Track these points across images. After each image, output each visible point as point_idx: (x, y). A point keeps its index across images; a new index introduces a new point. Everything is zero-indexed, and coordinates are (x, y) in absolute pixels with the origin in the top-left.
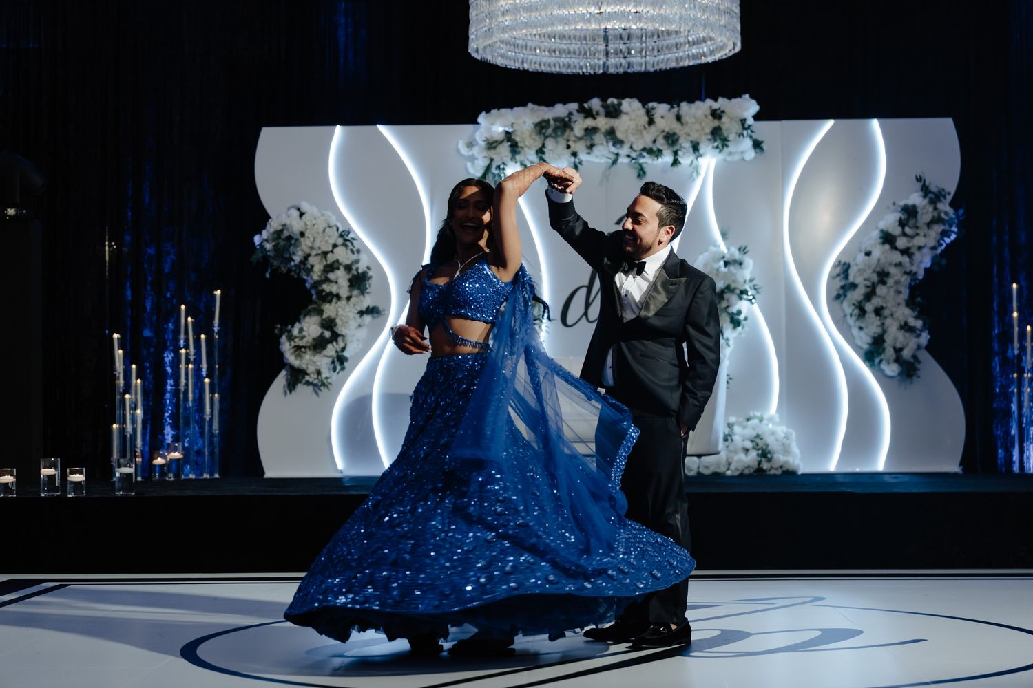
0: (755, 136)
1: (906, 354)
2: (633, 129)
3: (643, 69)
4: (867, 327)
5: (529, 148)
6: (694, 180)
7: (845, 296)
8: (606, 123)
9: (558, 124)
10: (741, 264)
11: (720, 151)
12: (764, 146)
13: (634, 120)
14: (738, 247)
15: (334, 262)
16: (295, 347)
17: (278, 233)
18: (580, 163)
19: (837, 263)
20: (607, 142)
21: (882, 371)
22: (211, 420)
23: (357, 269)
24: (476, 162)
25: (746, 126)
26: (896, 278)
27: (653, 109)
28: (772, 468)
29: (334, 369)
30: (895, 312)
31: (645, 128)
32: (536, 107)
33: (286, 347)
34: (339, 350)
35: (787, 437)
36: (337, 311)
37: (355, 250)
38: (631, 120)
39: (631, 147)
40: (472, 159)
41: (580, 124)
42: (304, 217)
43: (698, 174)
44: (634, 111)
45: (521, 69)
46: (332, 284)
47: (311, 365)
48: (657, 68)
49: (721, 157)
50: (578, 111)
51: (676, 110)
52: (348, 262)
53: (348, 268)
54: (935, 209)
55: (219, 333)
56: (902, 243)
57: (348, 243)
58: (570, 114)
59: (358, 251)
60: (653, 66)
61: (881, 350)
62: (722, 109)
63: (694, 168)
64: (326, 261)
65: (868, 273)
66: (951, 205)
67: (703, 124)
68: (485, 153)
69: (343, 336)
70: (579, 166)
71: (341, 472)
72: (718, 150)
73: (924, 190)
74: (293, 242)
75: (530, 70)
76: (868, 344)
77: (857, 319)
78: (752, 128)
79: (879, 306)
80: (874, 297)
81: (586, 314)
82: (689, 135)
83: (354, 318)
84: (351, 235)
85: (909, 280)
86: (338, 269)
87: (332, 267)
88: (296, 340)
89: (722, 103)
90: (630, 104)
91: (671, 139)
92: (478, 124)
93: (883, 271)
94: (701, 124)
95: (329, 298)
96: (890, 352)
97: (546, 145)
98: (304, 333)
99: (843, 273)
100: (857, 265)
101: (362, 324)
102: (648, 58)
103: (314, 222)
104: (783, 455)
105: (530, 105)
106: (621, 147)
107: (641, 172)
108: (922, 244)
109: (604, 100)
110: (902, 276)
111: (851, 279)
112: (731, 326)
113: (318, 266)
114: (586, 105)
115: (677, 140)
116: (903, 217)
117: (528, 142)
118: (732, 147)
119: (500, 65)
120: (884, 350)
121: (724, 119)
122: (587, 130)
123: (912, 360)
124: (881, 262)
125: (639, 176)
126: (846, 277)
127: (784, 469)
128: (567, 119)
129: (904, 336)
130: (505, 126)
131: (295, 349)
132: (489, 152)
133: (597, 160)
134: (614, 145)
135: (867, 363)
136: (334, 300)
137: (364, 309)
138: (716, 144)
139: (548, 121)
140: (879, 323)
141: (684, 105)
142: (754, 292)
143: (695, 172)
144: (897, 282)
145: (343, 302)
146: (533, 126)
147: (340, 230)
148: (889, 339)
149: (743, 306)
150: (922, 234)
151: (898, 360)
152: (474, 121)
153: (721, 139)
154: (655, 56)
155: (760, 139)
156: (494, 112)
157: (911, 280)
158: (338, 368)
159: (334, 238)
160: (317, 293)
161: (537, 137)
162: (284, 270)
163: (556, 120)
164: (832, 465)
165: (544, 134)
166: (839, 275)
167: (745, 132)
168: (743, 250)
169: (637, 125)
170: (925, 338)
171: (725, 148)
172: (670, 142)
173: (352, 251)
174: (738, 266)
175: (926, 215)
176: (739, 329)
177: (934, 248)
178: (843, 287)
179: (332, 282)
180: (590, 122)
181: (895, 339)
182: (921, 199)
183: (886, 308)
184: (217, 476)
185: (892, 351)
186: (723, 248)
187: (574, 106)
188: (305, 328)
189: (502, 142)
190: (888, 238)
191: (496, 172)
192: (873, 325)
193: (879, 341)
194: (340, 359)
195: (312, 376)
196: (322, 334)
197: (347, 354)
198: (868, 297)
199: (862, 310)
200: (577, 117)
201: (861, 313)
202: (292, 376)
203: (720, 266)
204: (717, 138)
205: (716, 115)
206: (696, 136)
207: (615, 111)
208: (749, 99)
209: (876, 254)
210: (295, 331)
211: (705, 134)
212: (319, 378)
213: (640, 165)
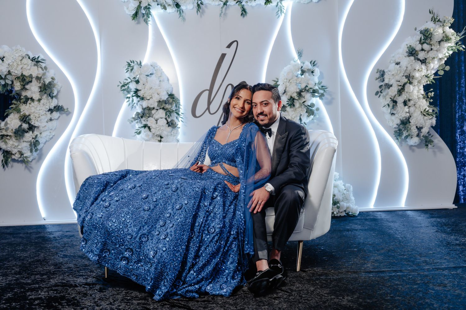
1: (425, 131)
6: (279, 16)
7: (382, 92)
10: (312, 72)
14: (310, 62)
16: (2, 135)
19: (376, 71)
23: (44, 80)
24: (130, 5)
26: (418, 79)
28: (339, 212)
29: (31, 151)
30: (417, 103)
34: (34, 137)
35: (346, 189)
36: (31, 110)
43: (282, 12)
46: (28, 91)
47: (14, 148)
53: (38, 78)
56: (421, 55)
57: (39, 64)
61: (408, 128)
63: (279, 8)
65: (400, 77)
69: (37, 127)
70: (201, 5)
71: (44, 220)
76: (397, 124)
77: (391, 109)
79: (407, 99)
80: (404, 93)
81: (208, 108)
83: (45, 114)
85: (426, 81)
93: (409, 74)
95: (23, 100)
96: (415, 131)
99: (380, 77)
100: (390, 71)
101: (52, 119)
104: (346, 202)
107: (244, 13)
110: (422, 78)
111: (386, 81)
112: (307, 114)
116: (422, 39)
123: (427, 135)
124: (407, 69)
125: (242, 14)
126: (383, 80)
129: (423, 119)
133: (213, 4)
136: (29, 101)
137: (52, 107)
142: (322, 91)
143: (279, 12)
145: (36, 103)
148: (412, 121)
149: (316, 101)
150: (435, 49)
151: (419, 135)
158: (34, 150)
164: (372, 205)
166: (377, 79)
168: (314, 64)
170: (434, 119)
173: (42, 69)
174: (311, 74)
176: (312, 117)
177: (442, 59)
178: (381, 87)
181: (418, 121)
182: (432, 24)
185: (416, 129)
186: (300, 62)
188: (9, 122)
190: (412, 52)
191: (145, 11)
192: (402, 112)
193: (405, 123)
194: (35, 144)
195: (16, 155)
196: (21, 125)
197: (41, 140)
198: (401, 91)
199: (395, 102)
201: (394, 104)
202: (4, 156)
203: (299, 74)
209: (404, 63)
210: (3, 124)
212: (22, 157)
213: (243, 6)
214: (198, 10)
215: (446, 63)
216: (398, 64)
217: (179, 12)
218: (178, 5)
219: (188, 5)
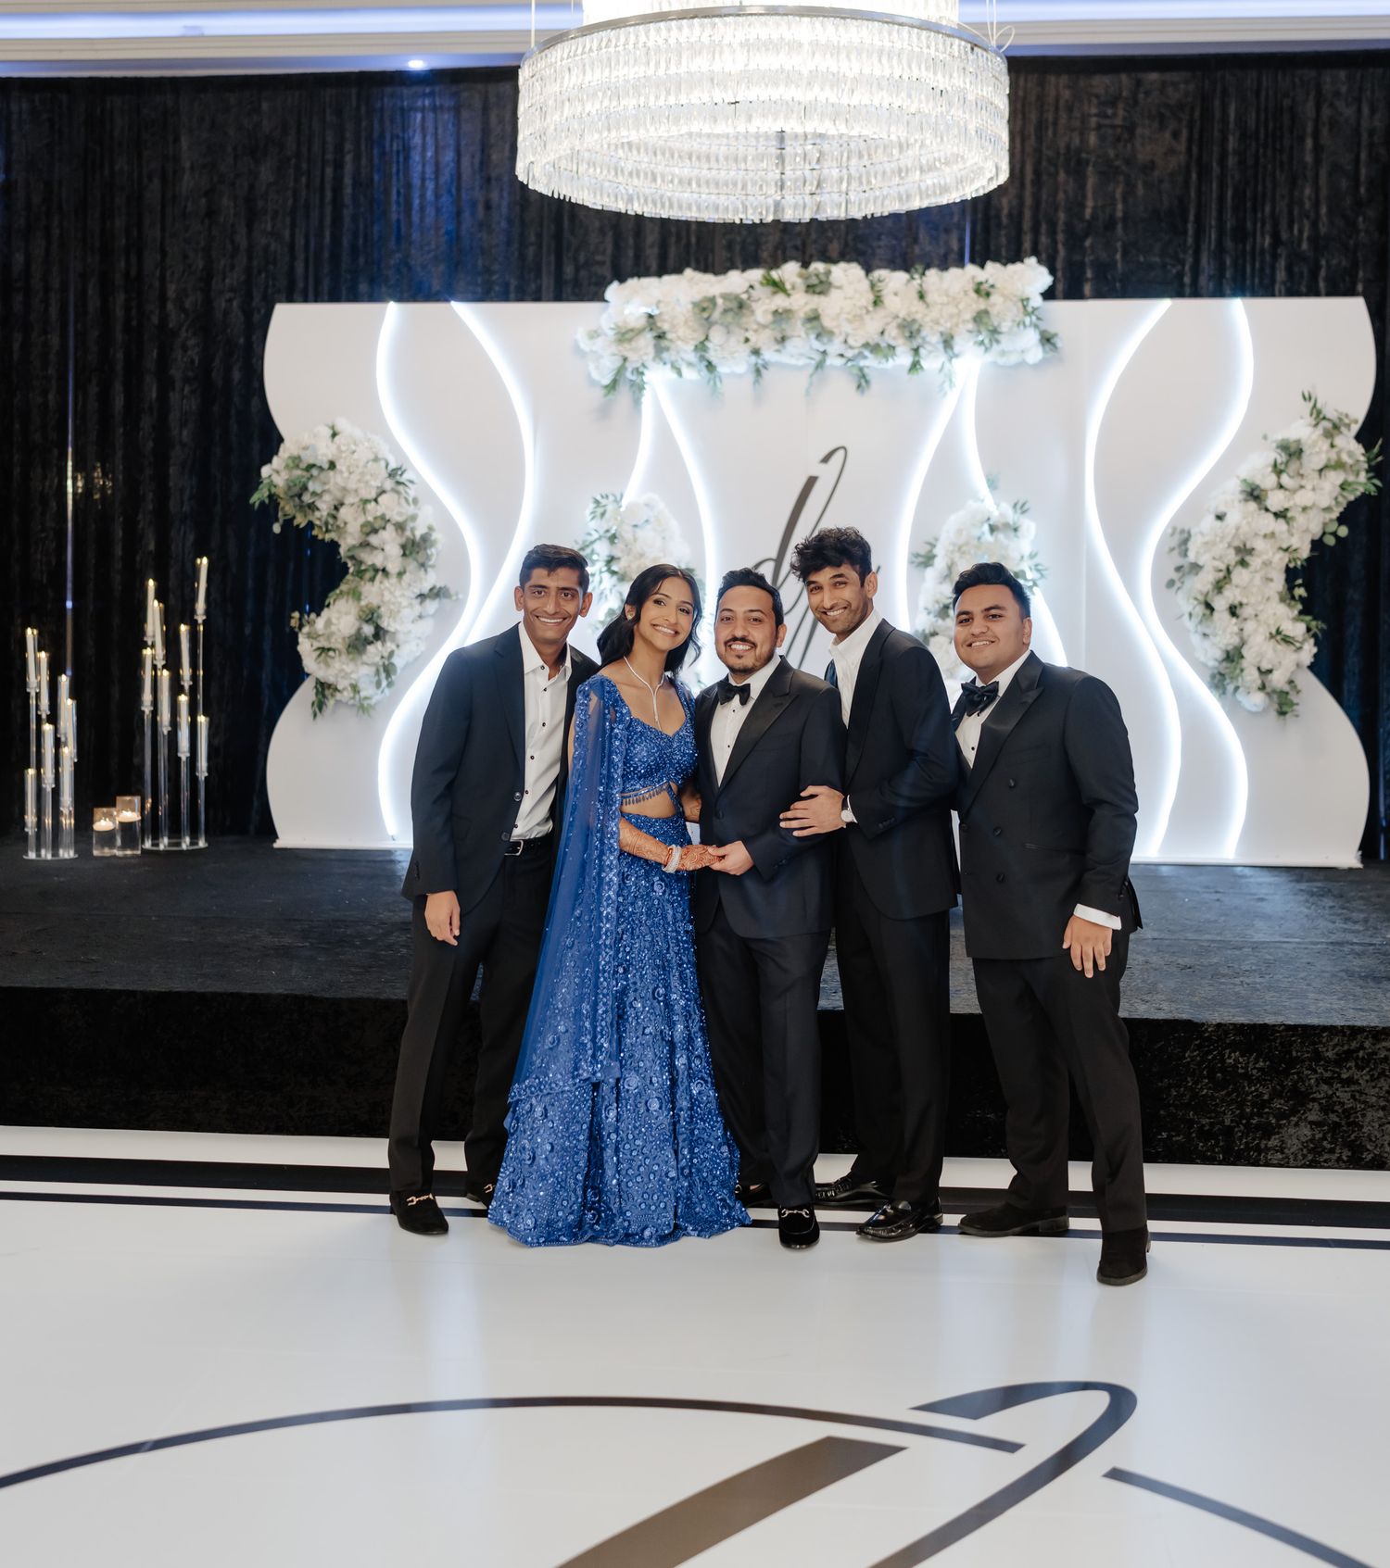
0: (1043, 326)
1: (1278, 680)
2: (849, 313)
4: (1216, 635)
5: (684, 340)
6: (945, 394)
7: (1183, 583)
8: (806, 304)
9: (729, 305)
10: (1016, 530)
11: (987, 349)
12: (1059, 342)
13: (850, 298)
14: (1012, 504)
15: (378, 517)
16: (319, 649)
18: (764, 367)
19: (1170, 531)
20: (807, 334)
21: (1238, 703)
23: (413, 530)
24: (602, 362)
25: (1030, 309)
26: (1265, 557)
27: (880, 281)
29: (378, 684)
30: (1262, 611)
31: (868, 312)
32: (698, 276)
33: (305, 647)
34: (386, 654)
36: (383, 595)
37: (410, 499)
38: (846, 298)
39: (845, 341)
40: (596, 357)
41: (765, 305)
42: (338, 438)
43: (951, 384)
44: (850, 283)
46: (375, 552)
47: (343, 677)
49: (989, 357)
50: (761, 284)
51: (917, 281)
52: (400, 519)
53: (400, 527)
54: (1332, 446)
55: (205, 622)
56: (1276, 500)
57: (401, 488)
58: (751, 287)
59: (416, 501)
61: (1238, 671)
62: (991, 282)
63: (945, 376)
64: (365, 515)
65: (1220, 549)
66: (1358, 438)
67: (960, 306)
68: (614, 349)
69: (395, 633)
70: (763, 371)
71: (393, 838)
72: (983, 348)
73: (1314, 415)
76: (1216, 660)
78: (1038, 312)
79: (1236, 603)
80: (1227, 586)
82: (937, 323)
83: (410, 605)
84: (407, 476)
85: (1286, 560)
86: (384, 528)
87: (373, 527)
88: (321, 638)
89: (993, 271)
90: (845, 271)
91: (911, 330)
92: (606, 301)
93: (1244, 545)
94: (957, 306)
95: (368, 575)
96: (1251, 676)
97: (711, 337)
98: (333, 628)
99: (1180, 545)
100: (1200, 534)
101: (423, 613)
103: (352, 448)
105: (688, 272)
106: (830, 341)
107: (863, 383)
108: (1309, 504)
109: (805, 265)
110: (1274, 554)
111: (1192, 557)
113: (352, 521)
114: (775, 274)
115: (919, 331)
116: (1279, 461)
117: (682, 331)
118: (1006, 343)
120: (1241, 670)
121: (995, 298)
122: (776, 313)
123: (1286, 688)
124: (1241, 531)
125: (858, 387)
126: (1185, 554)
128: (743, 296)
129: (1275, 651)
130: (647, 305)
131: (318, 652)
132: (620, 348)
133: (792, 362)
134: (818, 336)
135: (1214, 691)
136: (379, 575)
137: (425, 591)
138: (979, 338)
139: (712, 300)
140: (1236, 629)
141: (933, 273)
142: (1035, 576)
143: (947, 385)
144: (1267, 564)
145: (393, 580)
146: (690, 306)
147: (390, 468)
148: (1250, 654)
150: (1309, 487)
151: (1263, 688)
152: (599, 297)
153: (988, 330)
155: (1052, 330)
156: (631, 281)
157: (1290, 561)
158: (384, 683)
159: (379, 478)
160: (354, 565)
161: (696, 324)
163: (725, 297)
164: (1152, 849)
165: (707, 319)
166: (1172, 550)
167: (1027, 320)
168: (1021, 508)
169: (854, 306)
170: (1309, 651)
171: (995, 345)
172: (907, 334)
173: (406, 501)
174: (1012, 533)
175: (1318, 454)
177: (1328, 509)
178: (1178, 569)
179: (376, 548)
180: (780, 301)
181: (1261, 655)
182: (1310, 429)
183: (1247, 604)
184: (202, 844)
185: (1256, 674)
186: (989, 503)
187: (756, 274)
188: (334, 621)
189: (641, 331)
191: (634, 377)
192: (1225, 632)
193: (1233, 656)
194: (387, 669)
195: (345, 693)
196: (359, 629)
197: (398, 661)
198: (1219, 587)
199: (1209, 607)
200: (761, 292)
201: (1208, 612)
202: (317, 694)
203: (983, 533)
204: (982, 329)
205: (982, 291)
206: (948, 325)
207: (821, 282)
208: (1037, 266)
209: (1234, 518)
210: (320, 623)
211: (964, 322)
212: (357, 697)
213: (861, 369)
214: (756, 382)
215: (1342, 520)
216: (1220, 517)
217: (712, 382)
218: (710, 366)
219: (734, 364)
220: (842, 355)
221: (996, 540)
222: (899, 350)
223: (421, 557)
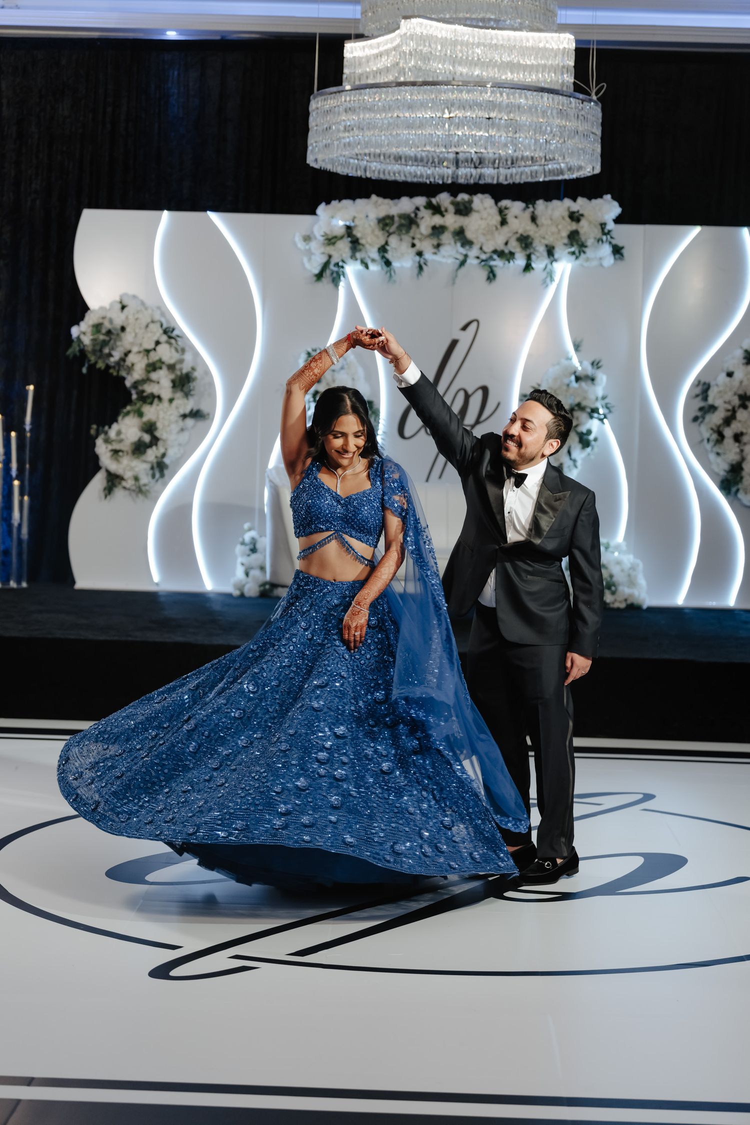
0: (614, 242)
2: (485, 229)
3: (495, 182)
4: (725, 454)
5: (371, 245)
6: (547, 286)
7: (704, 418)
8: (455, 222)
9: (403, 221)
10: (593, 380)
11: (577, 258)
12: (624, 251)
13: (486, 219)
14: (592, 361)
15: (157, 361)
16: (112, 450)
17: (97, 327)
18: (425, 264)
19: (696, 383)
20: (455, 243)
21: (739, 500)
22: (20, 525)
23: (181, 370)
24: (313, 257)
25: (606, 231)
27: (506, 208)
28: (615, 600)
29: (153, 476)
31: (497, 228)
32: (380, 200)
33: (102, 449)
34: (159, 455)
35: (633, 568)
36: (158, 414)
37: (179, 349)
38: (482, 219)
39: (481, 249)
40: (309, 253)
41: (428, 221)
42: (126, 310)
43: (552, 280)
44: (485, 209)
45: (364, 177)
46: (154, 384)
47: (128, 471)
48: (510, 181)
49: (578, 262)
50: (426, 207)
51: (531, 209)
52: (172, 362)
53: (171, 367)
55: (31, 430)
57: (173, 341)
58: (418, 209)
59: (183, 351)
60: (506, 180)
61: (739, 478)
62: (581, 212)
63: (548, 273)
64: (148, 359)
65: (729, 396)
67: (560, 227)
68: (322, 250)
69: (165, 441)
70: (424, 267)
71: (157, 584)
72: (574, 257)
74: (113, 337)
75: (373, 178)
76: (725, 471)
77: (715, 445)
78: (613, 234)
79: (739, 432)
80: (734, 422)
82: (544, 238)
83: (177, 422)
84: (175, 333)
86: (161, 368)
87: (153, 367)
88: (114, 443)
89: (581, 204)
90: (482, 201)
91: (525, 241)
92: (317, 215)
93: (745, 394)
94: (557, 226)
95: (149, 401)
96: (748, 482)
97: (389, 243)
98: (122, 436)
99: (703, 393)
100: (717, 385)
101: (184, 428)
102: (501, 169)
103: (136, 316)
104: (628, 587)
105: (374, 197)
106: (471, 247)
107: (491, 275)
109: (454, 194)
111: (710, 400)
112: (580, 446)
113: (139, 364)
114: (434, 201)
115: (531, 243)
117: (371, 238)
118: (590, 252)
119: (341, 173)
120: (742, 478)
121: (583, 222)
122: (434, 228)
124: (744, 383)
125: (488, 278)
126: (705, 398)
127: (629, 602)
128: (413, 215)
130: (346, 221)
131: (112, 452)
132: (327, 248)
133: (444, 260)
134: (463, 245)
135: (723, 491)
136: (156, 400)
137: (187, 411)
138: (573, 249)
139: (391, 218)
140: (738, 450)
141: (540, 204)
142: (606, 411)
143: (548, 280)
145: (165, 404)
146: (376, 221)
147: (165, 326)
149: (594, 425)
152: (313, 212)
153: (578, 244)
154: (509, 168)
155: (620, 245)
156: (334, 203)
158: (158, 474)
159: (156, 333)
160: (137, 393)
161: (379, 233)
162: (101, 365)
163: (402, 216)
164: (680, 599)
165: (388, 232)
166: (697, 396)
167: (604, 238)
168: (596, 364)
169: (488, 224)
171: (582, 254)
172: (523, 245)
173: (177, 350)
174: (590, 382)
176: (589, 450)
178: (701, 409)
179: (154, 382)
180: (437, 220)
183: (746, 434)
184: (24, 585)
186: (575, 361)
187: (420, 201)
188: (123, 430)
189: (342, 237)
191: (335, 269)
192: (731, 452)
193: (737, 469)
194: (160, 466)
195: (129, 482)
196: (141, 438)
197: (167, 460)
198: (728, 421)
200: (425, 214)
201: (720, 438)
202: (108, 481)
203: (571, 382)
204: (574, 243)
205: (575, 217)
206: (551, 239)
207: (466, 208)
208: (611, 200)
209: (739, 375)
210: (112, 433)
211: (562, 237)
212: (137, 484)
213: (491, 267)
214: (419, 274)
216: (730, 375)
217: (388, 274)
218: (388, 263)
219: (404, 262)
220: (478, 258)
221: (580, 387)
222: (517, 255)
223: (185, 389)
